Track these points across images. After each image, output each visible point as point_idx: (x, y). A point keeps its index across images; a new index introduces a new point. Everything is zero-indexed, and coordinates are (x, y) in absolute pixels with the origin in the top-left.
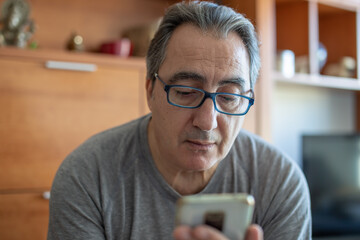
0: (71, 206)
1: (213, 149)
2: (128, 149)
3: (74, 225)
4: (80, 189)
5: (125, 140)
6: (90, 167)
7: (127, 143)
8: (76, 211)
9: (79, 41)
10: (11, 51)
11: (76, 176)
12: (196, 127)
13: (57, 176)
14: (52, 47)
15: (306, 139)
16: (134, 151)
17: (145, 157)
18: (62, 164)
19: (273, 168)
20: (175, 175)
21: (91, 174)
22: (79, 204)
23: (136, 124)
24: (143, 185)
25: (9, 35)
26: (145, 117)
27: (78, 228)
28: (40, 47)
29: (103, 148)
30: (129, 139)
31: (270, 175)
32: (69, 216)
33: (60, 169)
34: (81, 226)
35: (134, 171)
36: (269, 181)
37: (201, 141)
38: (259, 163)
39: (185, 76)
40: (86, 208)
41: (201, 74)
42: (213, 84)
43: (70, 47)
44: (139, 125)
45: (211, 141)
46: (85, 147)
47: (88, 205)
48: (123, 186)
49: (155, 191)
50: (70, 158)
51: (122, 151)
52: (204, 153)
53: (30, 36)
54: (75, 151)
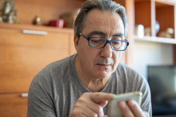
0: (39, 99)
1: (109, 68)
2: (66, 71)
3: (41, 108)
4: (43, 91)
5: (64, 67)
6: (47, 80)
7: (65, 68)
8: (41, 101)
9: (38, 20)
10: (6, 25)
11: (41, 85)
12: (102, 57)
13: (31, 85)
14: (26, 23)
15: (149, 68)
16: (68, 71)
17: (74, 75)
18: (34, 79)
19: (135, 79)
20: (89, 82)
21: (48, 83)
22: (43, 98)
23: (69, 59)
24: (74, 88)
25: (5, 17)
26: (73, 56)
27: (43, 109)
28: (19, 23)
29: (53, 71)
30: (66, 66)
31: (134, 82)
32: (38, 104)
33: (33, 82)
34: (44, 109)
35: (69, 81)
36: (134, 85)
37: (105, 63)
38: (128, 77)
39: (96, 33)
40: (46, 100)
41: (104, 32)
42: (110, 37)
43: (35, 23)
44: (70, 59)
45: (109, 63)
46: (44, 70)
47: (47, 98)
48: (64, 89)
49: (80, 91)
50: (37, 76)
51: (62, 72)
52: (106, 69)
53: (15, 17)
54: (39, 73)
